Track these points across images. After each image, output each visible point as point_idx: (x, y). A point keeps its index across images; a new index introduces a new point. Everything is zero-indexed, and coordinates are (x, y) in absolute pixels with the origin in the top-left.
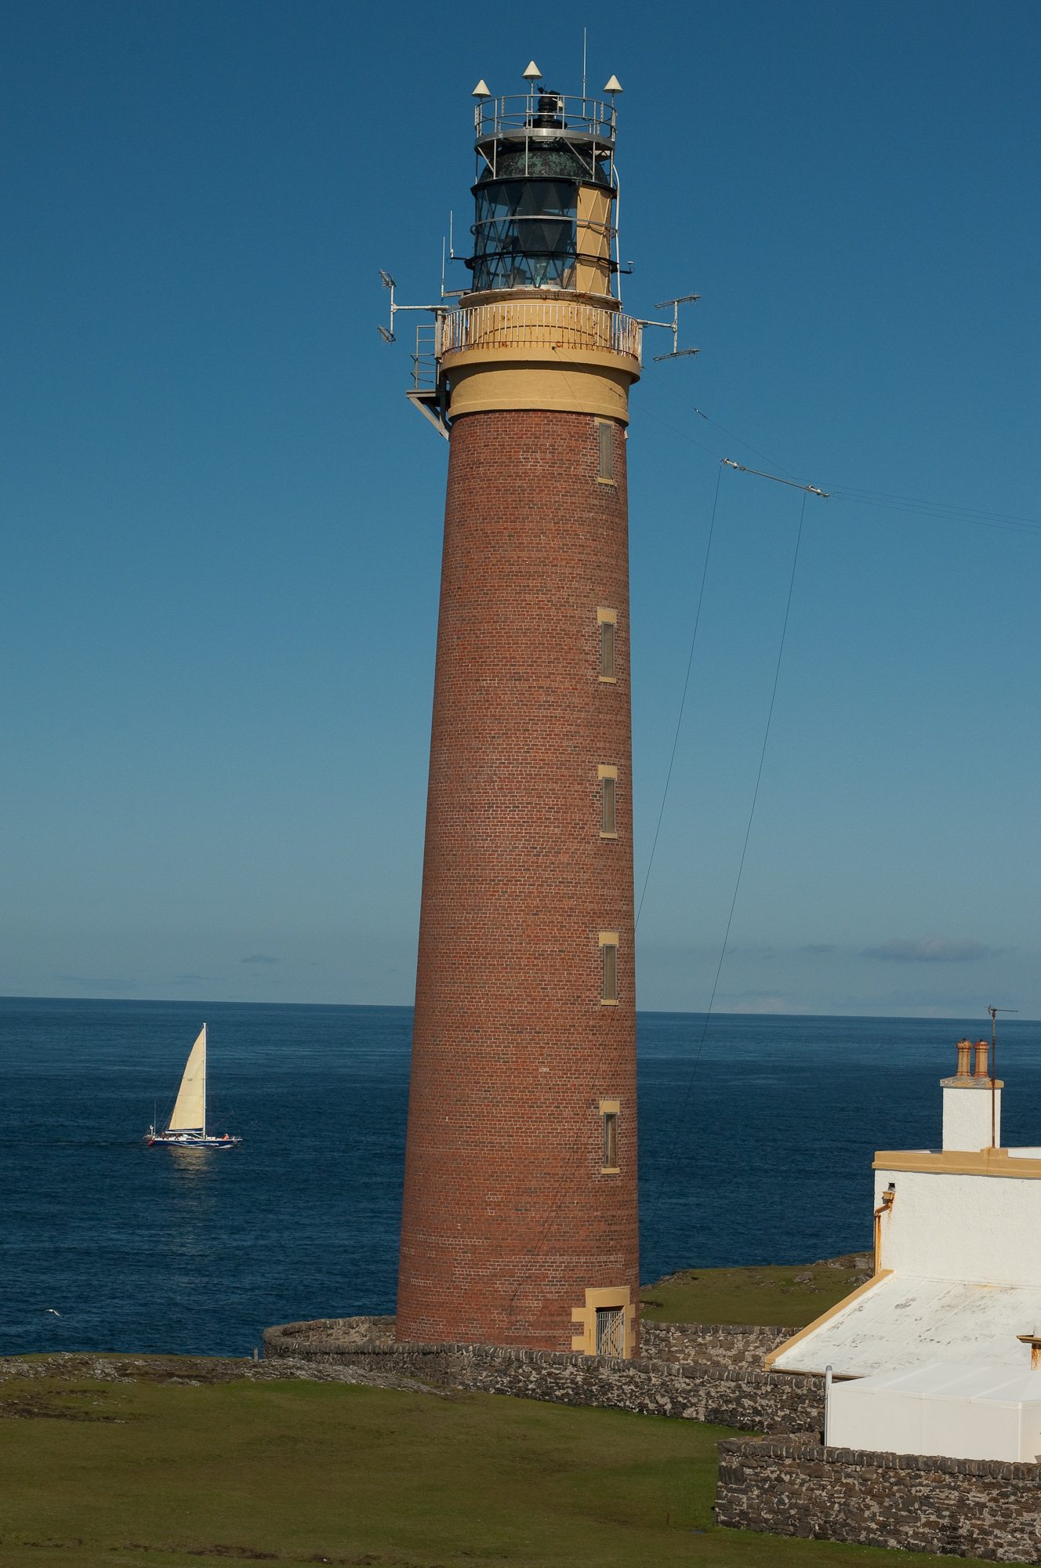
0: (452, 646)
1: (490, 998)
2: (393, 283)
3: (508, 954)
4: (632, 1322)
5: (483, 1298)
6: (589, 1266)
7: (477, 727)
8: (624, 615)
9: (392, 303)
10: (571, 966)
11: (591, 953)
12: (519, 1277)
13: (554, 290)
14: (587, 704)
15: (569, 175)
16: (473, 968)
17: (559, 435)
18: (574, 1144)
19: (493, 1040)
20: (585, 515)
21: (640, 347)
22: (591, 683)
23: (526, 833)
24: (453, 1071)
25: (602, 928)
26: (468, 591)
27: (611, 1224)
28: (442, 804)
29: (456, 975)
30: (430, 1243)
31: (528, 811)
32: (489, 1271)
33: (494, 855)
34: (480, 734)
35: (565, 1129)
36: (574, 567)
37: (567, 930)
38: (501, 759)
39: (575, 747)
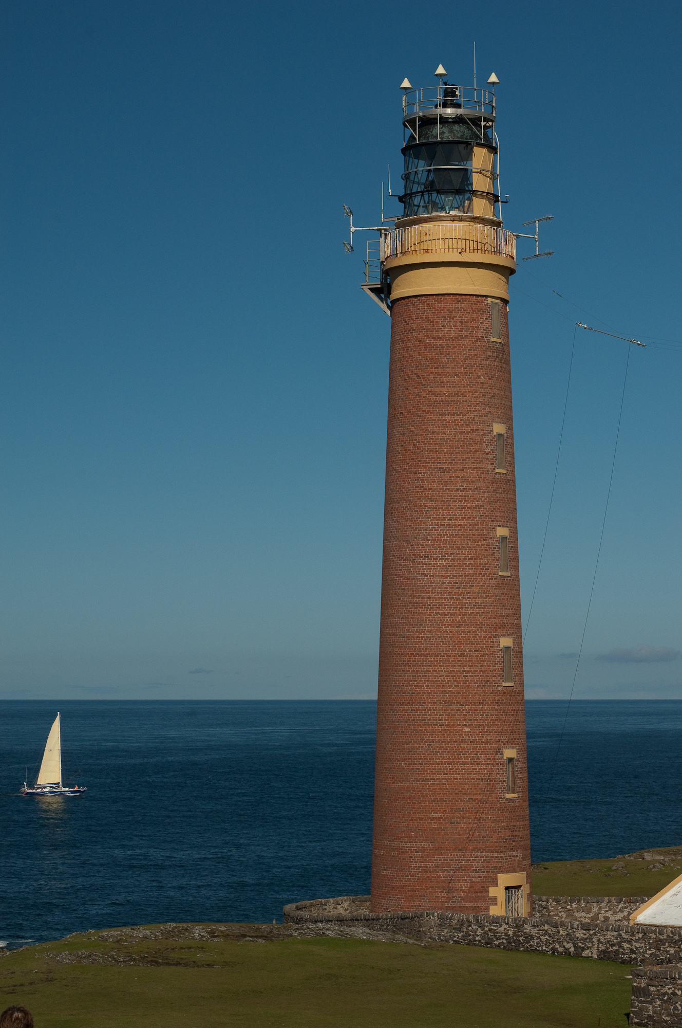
0: (397, 451)
1: (430, 683)
2: (352, 213)
3: (441, 654)
4: (528, 895)
5: (431, 882)
6: (499, 859)
7: (416, 504)
8: (510, 428)
9: (351, 226)
10: (482, 661)
11: (495, 652)
12: (454, 867)
13: (459, 215)
14: (489, 487)
15: (467, 139)
16: (418, 664)
17: (465, 310)
18: (488, 779)
19: (432, 711)
20: (484, 362)
21: (515, 251)
22: (490, 473)
23: (450, 573)
24: (406, 732)
25: (501, 635)
26: (407, 414)
27: (513, 831)
28: (394, 556)
29: (406, 668)
30: (394, 846)
31: (452, 559)
32: (434, 864)
33: (430, 588)
34: (418, 508)
35: (482, 769)
36: (477, 397)
37: (479, 637)
38: (433, 525)
39: (481, 516)
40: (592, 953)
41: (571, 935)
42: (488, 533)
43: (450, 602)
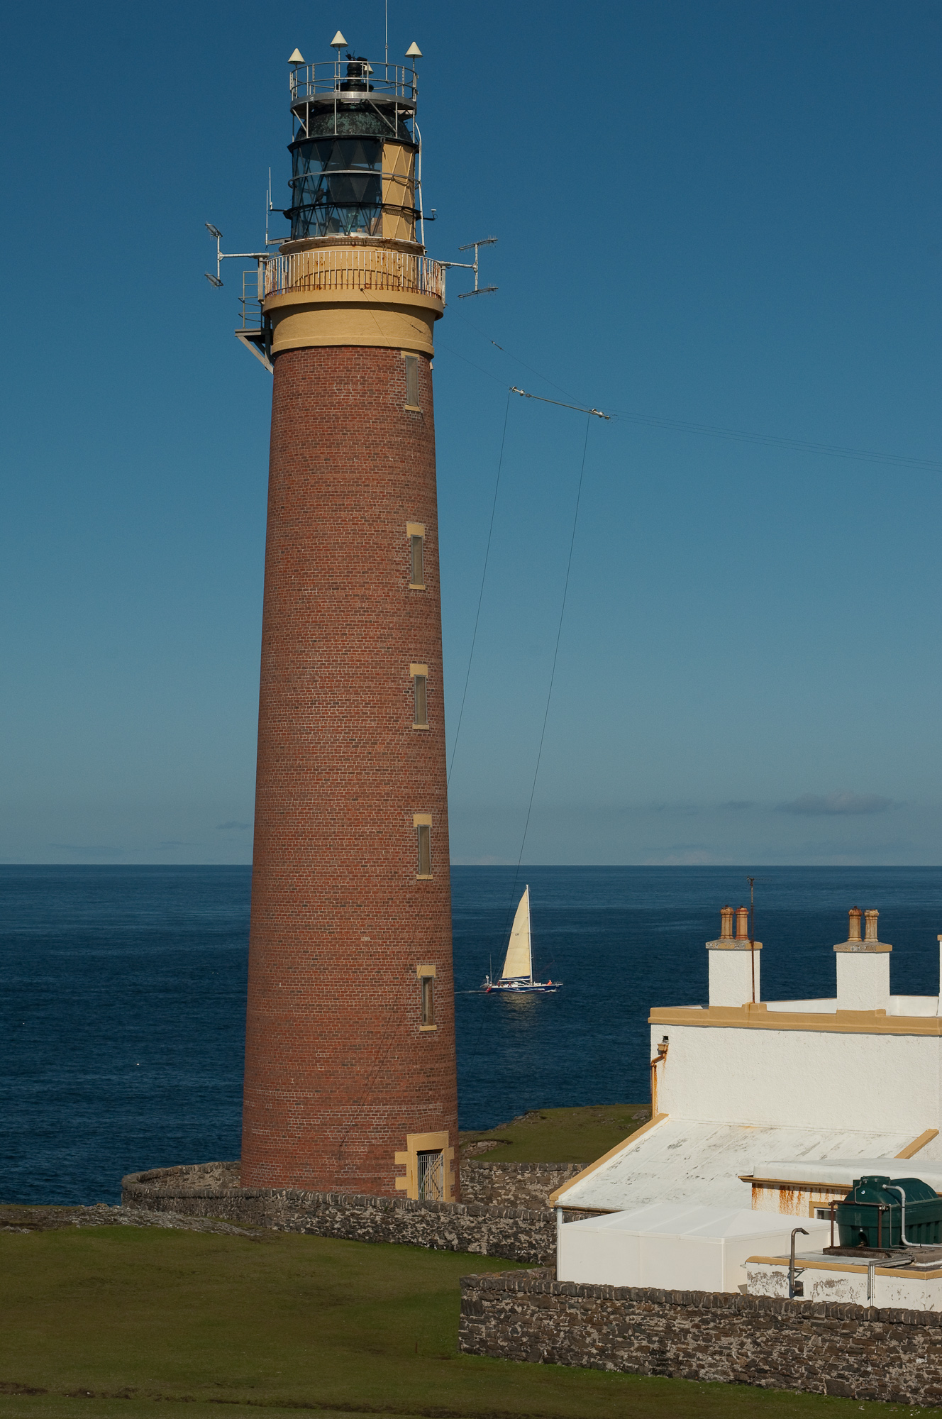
0: (277, 559)
1: (316, 876)
2: (219, 234)
3: (331, 836)
4: (451, 1163)
5: (315, 1145)
6: (410, 1114)
7: (300, 632)
8: (433, 528)
9: (218, 251)
10: (389, 846)
11: (406, 833)
12: (347, 1125)
13: (362, 237)
14: (399, 609)
15: (374, 133)
16: (300, 849)
17: (369, 368)
18: (394, 1005)
19: (319, 913)
20: (394, 439)
21: (444, 286)
22: (402, 591)
23: (345, 727)
24: (285, 942)
25: (416, 810)
26: (290, 510)
27: (430, 1076)
28: (271, 702)
29: (286, 855)
30: (268, 1096)
31: (347, 707)
32: (319, 1120)
33: (317, 747)
34: (303, 638)
35: (386, 992)
36: (384, 486)
37: (384, 813)
38: (322, 661)
39: (388, 648)
40: (480, 1248)
41: (455, 1223)
42: (398, 671)
43: (344, 766)
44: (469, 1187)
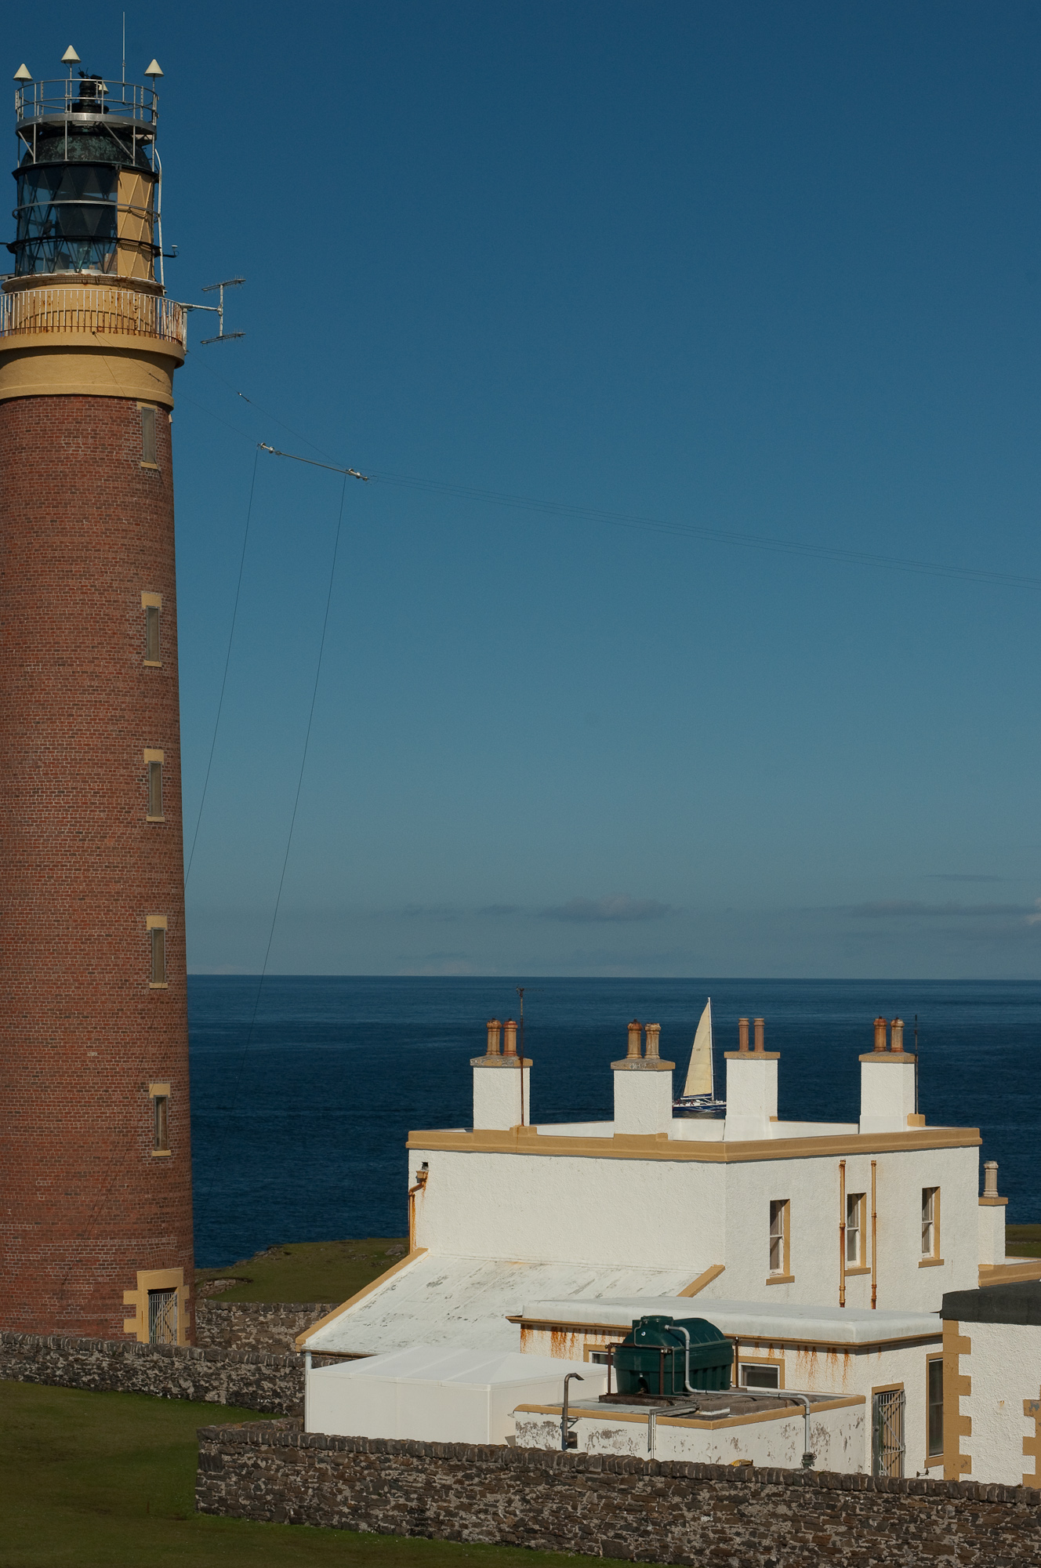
1: (37, 984)
3: (55, 939)
4: (186, 1303)
5: (35, 1283)
6: (140, 1249)
7: (22, 712)
8: (171, 599)
10: (119, 950)
11: (138, 937)
12: (70, 1261)
13: (95, 275)
14: (133, 688)
15: (109, 159)
16: (20, 954)
17: (101, 420)
18: (123, 1128)
19: (41, 1025)
20: (128, 500)
21: (185, 331)
22: (136, 668)
23: (71, 818)
24: (2, 1057)
25: (149, 912)
27: (163, 1206)
31: (74, 796)
32: (39, 1255)
33: (40, 840)
34: (24, 719)
35: (115, 1113)
36: (117, 552)
37: (114, 914)
38: (46, 745)
39: (120, 731)
40: (219, 1397)
41: (190, 1369)
42: (130, 757)
43: (70, 862)
44: (206, 1330)
